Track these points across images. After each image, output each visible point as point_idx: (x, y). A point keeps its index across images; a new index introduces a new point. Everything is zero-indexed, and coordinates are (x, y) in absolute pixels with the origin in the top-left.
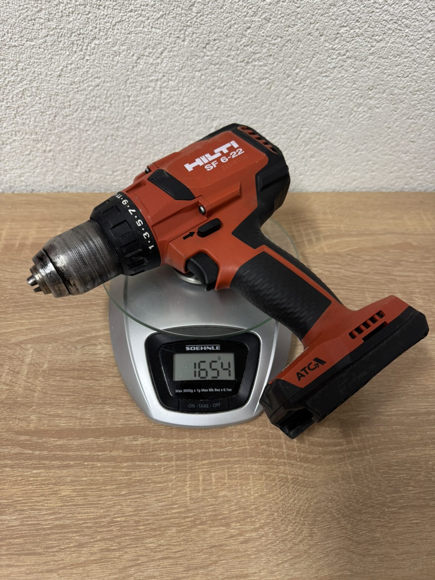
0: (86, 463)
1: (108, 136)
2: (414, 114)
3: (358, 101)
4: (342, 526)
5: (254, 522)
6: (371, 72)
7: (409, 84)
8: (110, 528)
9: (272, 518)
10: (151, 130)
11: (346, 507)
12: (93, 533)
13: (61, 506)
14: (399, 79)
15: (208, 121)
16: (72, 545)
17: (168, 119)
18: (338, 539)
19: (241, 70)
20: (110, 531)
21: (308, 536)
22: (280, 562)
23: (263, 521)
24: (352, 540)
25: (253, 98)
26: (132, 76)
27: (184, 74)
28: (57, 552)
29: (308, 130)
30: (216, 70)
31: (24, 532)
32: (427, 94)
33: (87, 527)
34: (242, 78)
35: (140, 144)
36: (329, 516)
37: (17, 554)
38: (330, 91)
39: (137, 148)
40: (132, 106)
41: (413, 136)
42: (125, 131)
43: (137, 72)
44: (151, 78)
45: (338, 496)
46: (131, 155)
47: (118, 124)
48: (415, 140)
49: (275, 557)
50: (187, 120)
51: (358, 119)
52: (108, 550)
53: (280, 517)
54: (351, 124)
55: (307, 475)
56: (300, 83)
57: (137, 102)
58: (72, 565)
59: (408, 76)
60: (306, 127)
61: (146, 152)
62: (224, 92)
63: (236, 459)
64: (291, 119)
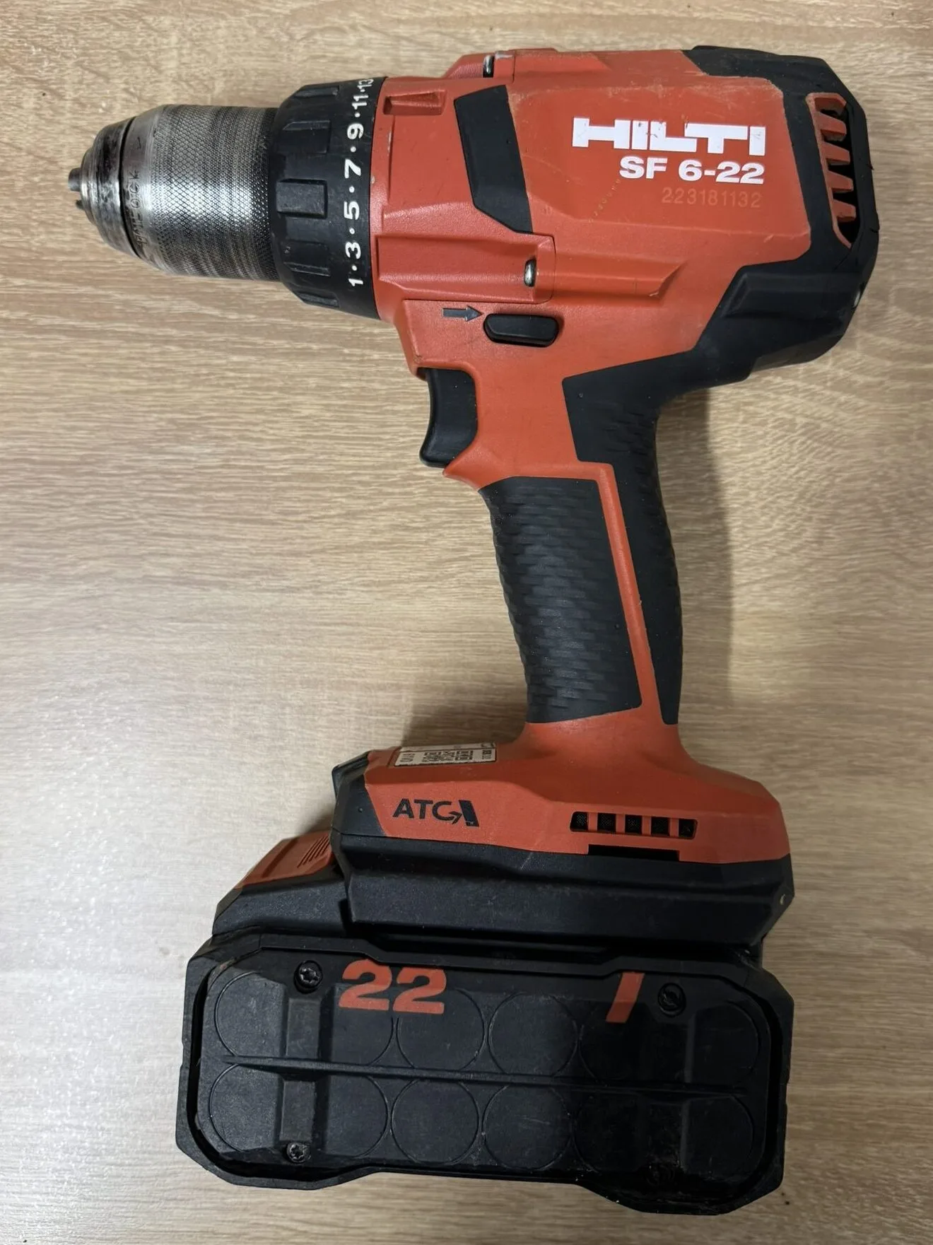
0: (346, 351)
8: (408, 489)
12: (374, 494)
13: (303, 437)
16: (333, 513)
20: (406, 493)
21: (812, 542)
28: (305, 522)
31: (233, 480)
33: (360, 482)
37: (226, 519)
52: (407, 529)
58: (336, 548)
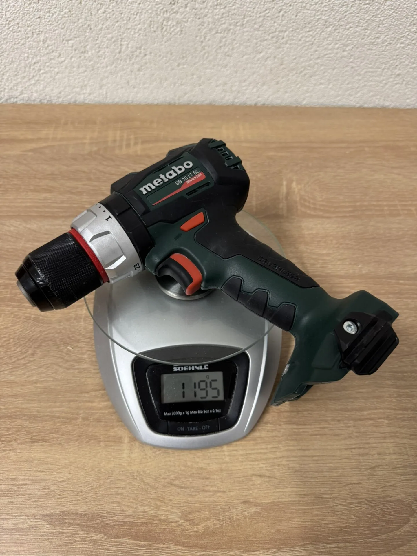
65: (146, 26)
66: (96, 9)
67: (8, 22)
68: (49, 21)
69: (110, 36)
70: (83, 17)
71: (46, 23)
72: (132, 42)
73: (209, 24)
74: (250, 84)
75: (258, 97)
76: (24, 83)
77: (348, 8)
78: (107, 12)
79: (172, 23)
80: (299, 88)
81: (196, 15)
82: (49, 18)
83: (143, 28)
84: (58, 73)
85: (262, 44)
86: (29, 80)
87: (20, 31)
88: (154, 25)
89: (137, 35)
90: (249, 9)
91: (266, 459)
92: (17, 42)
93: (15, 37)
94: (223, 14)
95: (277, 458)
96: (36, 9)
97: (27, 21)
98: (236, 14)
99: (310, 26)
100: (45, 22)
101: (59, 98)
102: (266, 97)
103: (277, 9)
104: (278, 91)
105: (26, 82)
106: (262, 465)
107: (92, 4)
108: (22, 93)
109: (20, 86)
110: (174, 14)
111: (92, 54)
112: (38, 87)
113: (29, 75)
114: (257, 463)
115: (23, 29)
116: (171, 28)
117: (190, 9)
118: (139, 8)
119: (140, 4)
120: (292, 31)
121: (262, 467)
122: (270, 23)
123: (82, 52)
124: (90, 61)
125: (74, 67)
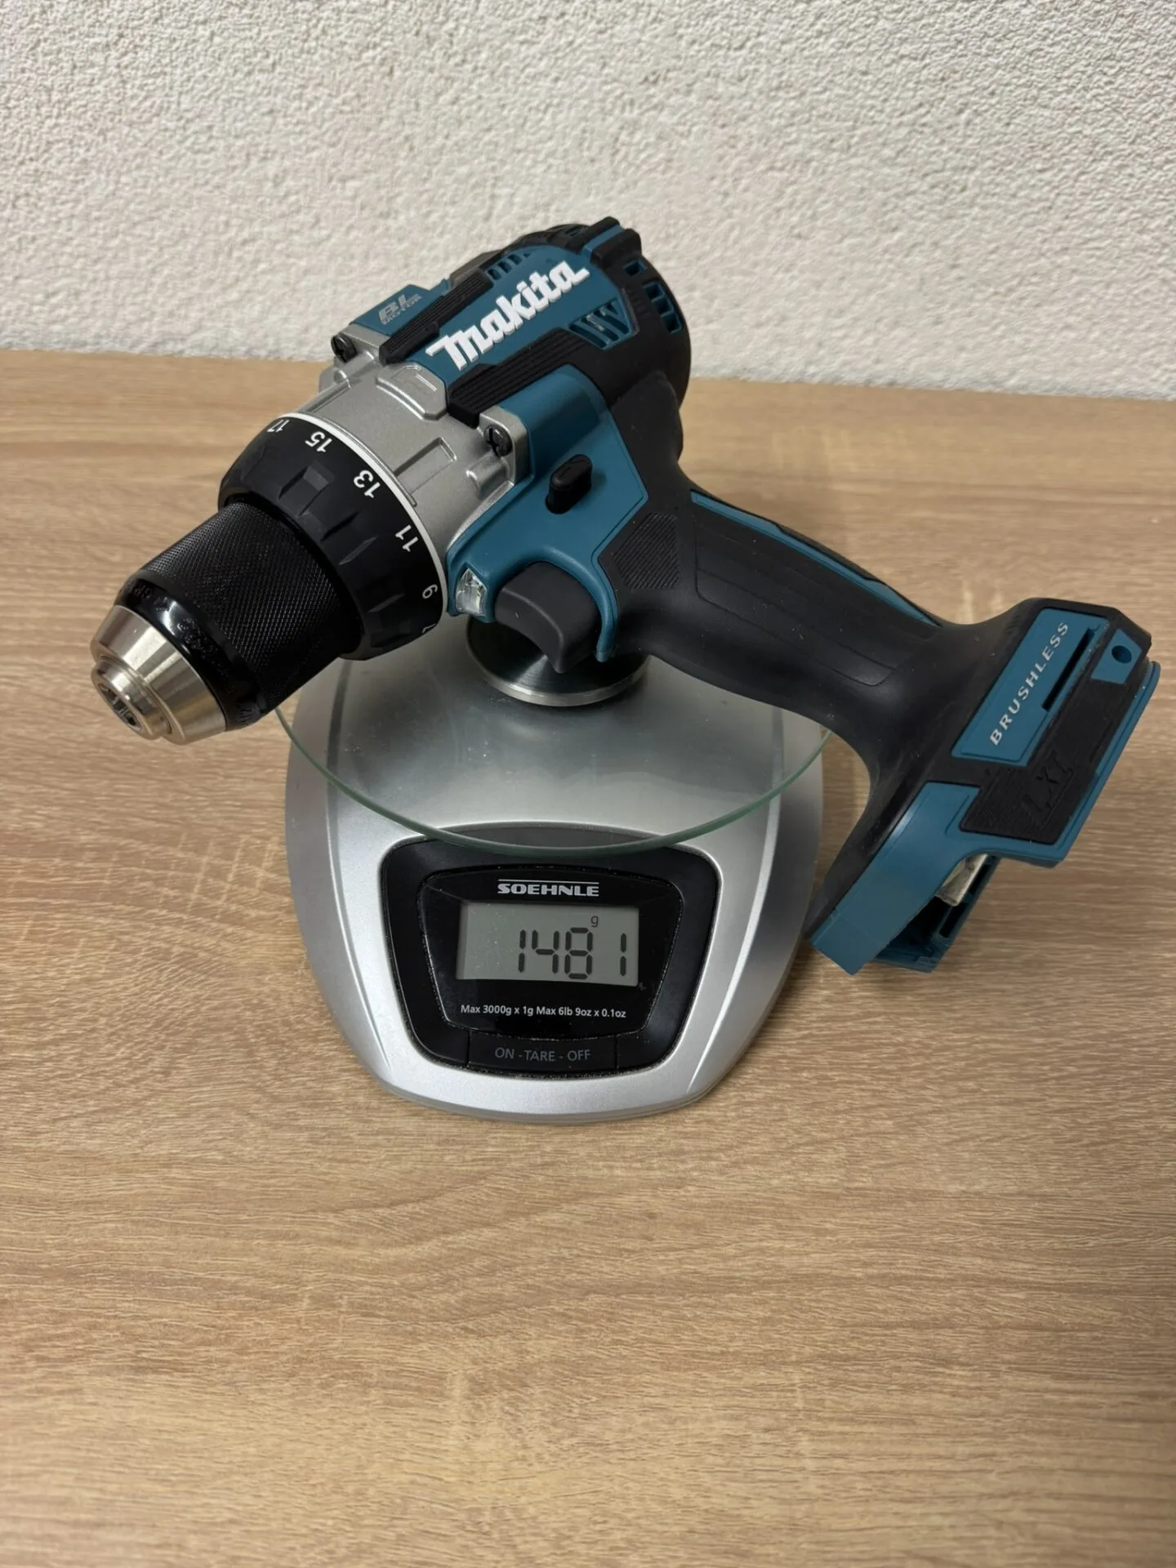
1: (18, 198)
2: (782, 155)
3: (626, 114)
4: (254, 1062)
5: (44, 1030)
6: (643, 31)
7: (751, 67)
9: (90, 1026)
10: (117, 182)
11: (287, 1023)
14: (721, 53)
15: (254, 163)
17: (154, 154)
18: (229, 1087)
19: (308, 20)
22: (63, 1115)
23: (64, 1031)
24: (264, 1092)
25: (353, 98)
26: (46, 34)
27: (169, 31)
29: (513, 195)
30: (245, 20)
32: (807, 99)
34: (313, 44)
35: (98, 219)
36: (232, 1037)
38: (546, 83)
39: (92, 230)
40: (59, 116)
41: (795, 219)
42: (55, 183)
43: (54, 23)
44: (92, 41)
45: (277, 999)
46: (82, 249)
47: (34, 163)
48: (804, 229)
49: (56, 1105)
50: (200, 157)
51: (638, 167)
53: (112, 1026)
54: (620, 182)
55: (224, 949)
56: (464, 61)
57: (69, 104)
59: (741, 47)
60: (506, 186)
61: (115, 242)
62: (275, 82)
63: (66, 902)
64: (462, 162)
65: (568, 143)
66: (432, 93)
67: (183, 122)
68: (298, 123)
69: (464, 170)
70: (393, 113)
71: (290, 127)
72: (526, 188)
73: (750, 144)
74: (856, 320)
75: (878, 361)
76: (209, 300)
77: (1164, 105)
78: (462, 102)
79: (643, 138)
80: (1002, 337)
81: (714, 115)
82: (298, 113)
83: (561, 149)
84: (307, 272)
85: (901, 203)
86: (224, 289)
87: (212, 149)
88: (592, 141)
89: (540, 169)
90: (870, 102)
91: (953, 1498)
92: (201, 182)
93: (198, 166)
94: (794, 115)
95: (991, 1496)
96: (264, 88)
97: (235, 120)
98: (831, 116)
99: (1047, 155)
100: (286, 125)
101: (301, 343)
102: (900, 361)
103: (951, 104)
104: (937, 344)
105: (216, 295)
106: (937, 1521)
107: (423, 79)
108: (199, 328)
109: (197, 306)
110: (652, 113)
111: (409, 220)
112: (246, 311)
113: (225, 277)
114: (918, 1509)
115: (222, 143)
116: (640, 151)
117: (699, 100)
118: (554, 92)
119: (557, 80)
120: (994, 168)
121: (939, 1528)
122: (929, 145)
123: (381, 215)
124: (400, 240)
125: (352, 257)
